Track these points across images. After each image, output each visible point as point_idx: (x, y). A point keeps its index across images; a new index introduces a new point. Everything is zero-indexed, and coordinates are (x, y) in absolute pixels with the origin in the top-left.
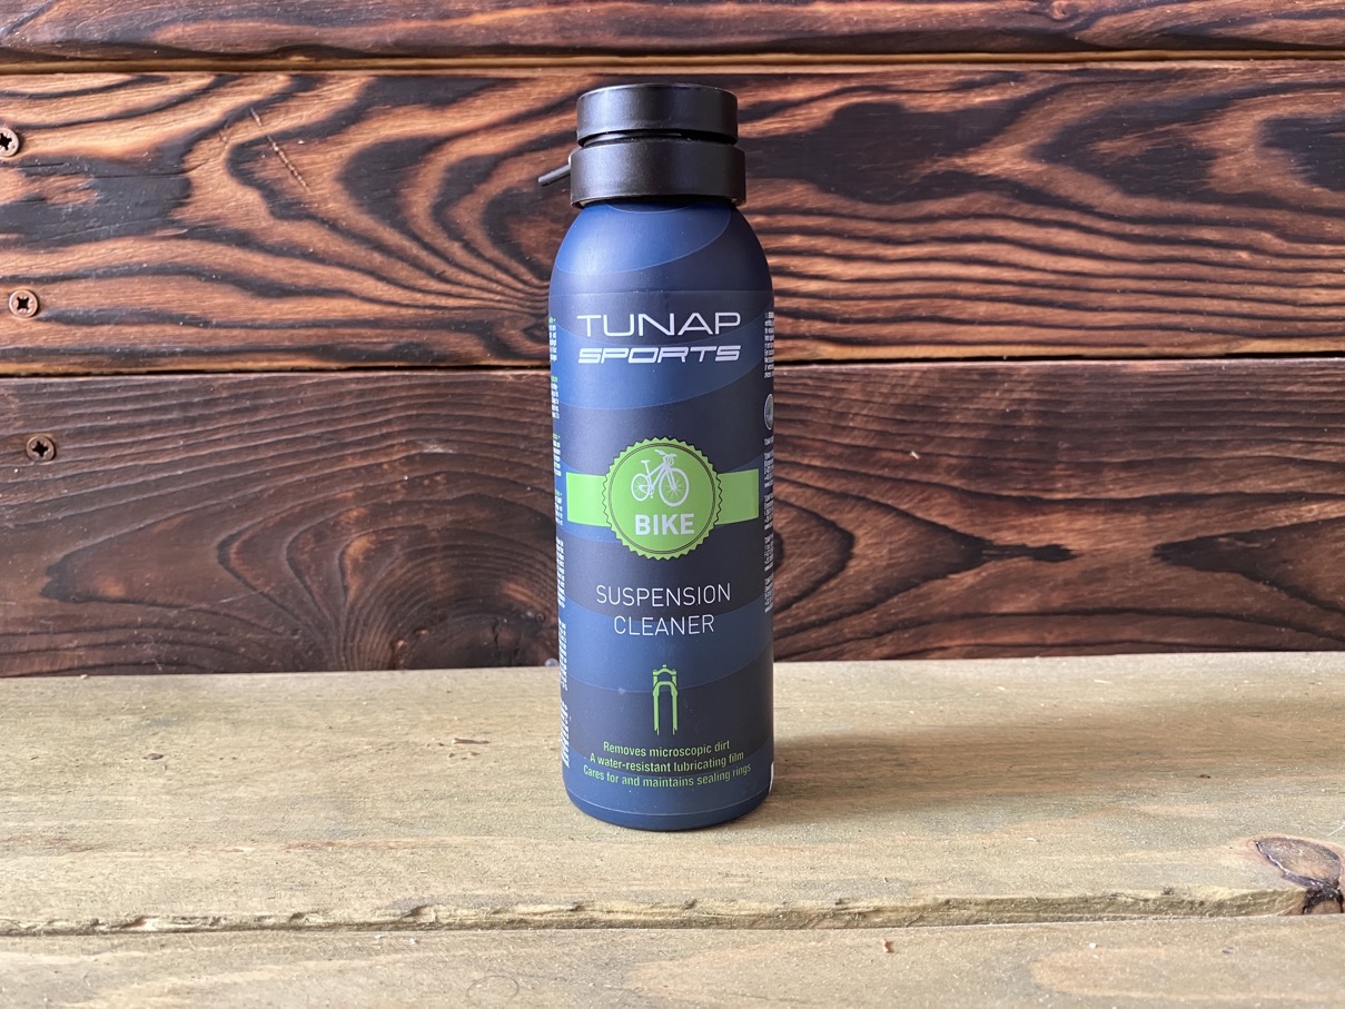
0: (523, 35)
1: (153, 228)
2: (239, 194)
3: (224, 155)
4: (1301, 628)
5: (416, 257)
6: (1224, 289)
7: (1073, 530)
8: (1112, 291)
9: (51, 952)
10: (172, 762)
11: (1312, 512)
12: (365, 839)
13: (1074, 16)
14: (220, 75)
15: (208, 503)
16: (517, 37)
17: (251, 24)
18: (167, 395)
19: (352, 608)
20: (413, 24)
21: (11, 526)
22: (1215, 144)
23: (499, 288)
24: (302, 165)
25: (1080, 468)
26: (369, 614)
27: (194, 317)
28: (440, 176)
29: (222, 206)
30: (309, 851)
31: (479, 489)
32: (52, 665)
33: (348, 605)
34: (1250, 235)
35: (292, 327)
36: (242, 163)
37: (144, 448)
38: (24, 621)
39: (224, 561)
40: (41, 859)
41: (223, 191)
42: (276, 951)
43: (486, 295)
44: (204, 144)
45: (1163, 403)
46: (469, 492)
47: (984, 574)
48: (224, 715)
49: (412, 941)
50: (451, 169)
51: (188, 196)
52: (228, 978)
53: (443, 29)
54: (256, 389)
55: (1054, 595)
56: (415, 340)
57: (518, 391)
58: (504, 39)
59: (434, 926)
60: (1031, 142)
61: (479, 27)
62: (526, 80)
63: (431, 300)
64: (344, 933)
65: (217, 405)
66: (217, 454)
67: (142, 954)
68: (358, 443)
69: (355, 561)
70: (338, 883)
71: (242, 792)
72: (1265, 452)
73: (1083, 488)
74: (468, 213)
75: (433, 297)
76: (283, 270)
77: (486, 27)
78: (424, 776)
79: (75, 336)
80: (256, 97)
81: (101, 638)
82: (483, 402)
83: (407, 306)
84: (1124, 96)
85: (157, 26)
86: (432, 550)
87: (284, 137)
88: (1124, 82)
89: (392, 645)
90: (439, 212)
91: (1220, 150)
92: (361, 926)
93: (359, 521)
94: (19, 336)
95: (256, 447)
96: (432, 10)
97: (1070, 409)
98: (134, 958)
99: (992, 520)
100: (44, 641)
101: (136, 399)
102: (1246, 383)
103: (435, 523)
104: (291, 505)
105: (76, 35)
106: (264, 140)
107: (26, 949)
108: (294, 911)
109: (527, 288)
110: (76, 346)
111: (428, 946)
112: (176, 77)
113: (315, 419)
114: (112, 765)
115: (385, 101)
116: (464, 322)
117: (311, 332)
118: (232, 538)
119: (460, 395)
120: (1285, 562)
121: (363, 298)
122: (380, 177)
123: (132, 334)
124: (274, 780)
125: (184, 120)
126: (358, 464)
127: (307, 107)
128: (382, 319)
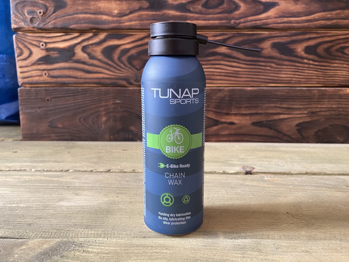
1: (69, 61)
2: (84, 55)
3: (81, 48)
5: (115, 67)
6: (265, 74)
7: (235, 119)
8: (243, 74)
10: (72, 153)
11: (282, 116)
12: (103, 162)
13: (236, 23)
14: (80, 34)
15: (77, 111)
16: (133, 27)
17: (86, 25)
20: (115, 25)
21: (43, 114)
23: (130, 72)
24: (95, 50)
25: (236, 107)
26: (106, 132)
27: (75, 77)
28: (119, 52)
29: (81, 57)
30: (94, 163)
32: (50, 139)
33: (102, 130)
34: (270, 64)
35: (93, 79)
36: (84, 49)
37: (66, 100)
38: (45, 131)
39: (80, 121)
41: (81, 54)
42: (88, 174)
43: (127, 74)
44: (78, 46)
45: (253, 96)
46: (125, 110)
47: (219, 127)
48: (80, 147)
49: (108, 173)
50: (121, 51)
51: (75, 55)
53: (120, 25)
54: (86, 90)
55: (232, 131)
56: (115, 82)
57: (133, 92)
58: (131, 27)
59: (112, 172)
62: (135, 35)
63: (118, 74)
65: (79, 93)
66: (79, 102)
67: (69, 173)
68: (104, 100)
69: (104, 122)
70: (98, 167)
72: (273, 105)
73: (238, 111)
74: (124, 59)
77: (128, 25)
80: (87, 37)
81: (58, 135)
82: (127, 93)
83: (113, 75)
84: (246, 38)
85: (70, 25)
86: (118, 120)
87: (91, 44)
88: (246, 35)
89: (110, 137)
90: (119, 58)
91: (264, 48)
92: (101, 172)
93: (104, 115)
94: (45, 80)
95: (86, 101)
96: (118, 22)
97: (235, 96)
99: (220, 117)
100: (48, 135)
101: (65, 92)
102: (269, 92)
103: (118, 115)
104: (92, 111)
105: (56, 26)
106: (88, 45)
108: (91, 170)
109: (135, 72)
110: (54, 82)
111: (110, 174)
112: (73, 34)
113: (96, 96)
114: (62, 153)
115: (110, 38)
116: (123, 79)
117: (96, 80)
118: (81, 117)
119: (123, 92)
120: (277, 126)
121: (105, 74)
122: (109, 52)
123: (64, 80)
124: (88, 155)
125: (74, 42)
126: (104, 104)
127: (96, 40)
128: (109, 78)
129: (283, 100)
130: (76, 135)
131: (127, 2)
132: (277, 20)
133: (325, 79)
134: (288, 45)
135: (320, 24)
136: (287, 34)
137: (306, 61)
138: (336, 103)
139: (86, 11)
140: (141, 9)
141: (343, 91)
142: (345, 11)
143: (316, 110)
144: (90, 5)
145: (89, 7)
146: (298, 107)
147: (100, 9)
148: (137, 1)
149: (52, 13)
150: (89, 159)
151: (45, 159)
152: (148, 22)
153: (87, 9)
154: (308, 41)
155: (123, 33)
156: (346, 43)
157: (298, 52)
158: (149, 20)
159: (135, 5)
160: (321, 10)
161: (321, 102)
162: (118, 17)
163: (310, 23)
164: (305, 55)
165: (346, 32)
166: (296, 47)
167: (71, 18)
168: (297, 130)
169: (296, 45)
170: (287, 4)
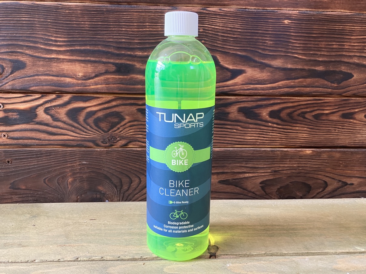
0: (101, 90)
1: (30, 122)
2: (46, 116)
3: (43, 109)
4: (245, 195)
5: (81, 128)
6: (231, 136)
9: (22, 266)
10: (37, 227)
11: (247, 175)
12: (70, 244)
14: (42, 95)
15: (41, 172)
16: (99, 90)
17: (48, 87)
18: (33, 152)
19: (70, 191)
20: (79, 88)
21: (3, 176)
22: (229, 111)
23: (97, 134)
24: (58, 111)
26: (73, 192)
27: (38, 139)
28: (85, 114)
29: (43, 119)
30: (61, 247)
31: (93, 170)
32: (11, 201)
33: (68, 190)
34: (236, 127)
36: (47, 111)
37: (29, 162)
38: (6, 193)
39: (45, 182)
40: (18, 249)
41: (43, 116)
42: (56, 266)
43: (94, 135)
44: (40, 107)
46: (91, 170)
48: (46, 214)
49: (76, 264)
50: (87, 113)
51: (37, 117)
52: (49, 271)
53: (85, 88)
54: (50, 152)
56: (81, 143)
57: (100, 152)
58: (97, 91)
59: (80, 261)
61: (92, 88)
62: (101, 97)
64: (66, 262)
65: (43, 154)
66: (43, 163)
67: (36, 266)
68: (70, 162)
69: (70, 183)
70: (65, 253)
71: (50, 234)
72: (238, 165)
74: (91, 121)
75: (84, 136)
76: (55, 130)
77: (93, 88)
78: (81, 230)
79: (15, 142)
80: (49, 99)
81: (21, 196)
82: (94, 154)
83: (79, 137)
85: (30, 87)
86: (84, 181)
87: (55, 106)
89: (77, 197)
90: (85, 120)
92: (69, 261)
93: (70, 176)
94: (4, 142)
95: (51, 162)
96: (83, 85)
98: (35, 267)
100: (10, 197)
101: (27, 153)
102: (235, 153)
103: (84, 176)
104: (57, 172)
105: (14, 88)
106: (51, 107)
107: (18, 265)
108: (59, 259)
109: (102, 134)
110: (15, 143)
111: (79, 265)
112: (34, 95)
113: (62, 157)
114: (26, 227)
115: (74, 100)
116: (90, 140)
117: (60, 142)
118: (46, 178)
119: (89, 153)
120: (242, 184)
121: (71, 136)
122: (73, 114)
123: (26, 141)
124: (55, 231)
125: (35, 103)
126: (70, 165)
127: (59, 101)
128: (74, 139)
129: (248, 160)
130: (41, 196)
131: (93, 65)
132: (243, 87)
133: (287, 141)
134: (254, 110)
135: (283, 91)
136: (253, 99)
137: (270, 124)
138: (297, 162)
140: (107, 72)
141: (303, 152)
142: (307, 79)
143: (279, 169)
144: (52, 67)
145: (50, 69)
146: (262, 166)
147: (63, 70)
148: (102, 63)
149: (9, 74)
150: (56, 239)
151: (8, 241)
152: (115, 85)
153: (49, 71)
154: (273, 106)
155: (89, 95)
156: (307, 108)
157: (263, 116)
158: (116, 84)
159: (101, 68)
160: (284, 78)
161: (283, 161)
162: (83, 80)
163: (275, 90)
164: (269, 119)
165: (308, 98)
166: (261, 111)
167: (30, 79)
168: (260, 187)
169: (261, 110)
170: (253, 72)
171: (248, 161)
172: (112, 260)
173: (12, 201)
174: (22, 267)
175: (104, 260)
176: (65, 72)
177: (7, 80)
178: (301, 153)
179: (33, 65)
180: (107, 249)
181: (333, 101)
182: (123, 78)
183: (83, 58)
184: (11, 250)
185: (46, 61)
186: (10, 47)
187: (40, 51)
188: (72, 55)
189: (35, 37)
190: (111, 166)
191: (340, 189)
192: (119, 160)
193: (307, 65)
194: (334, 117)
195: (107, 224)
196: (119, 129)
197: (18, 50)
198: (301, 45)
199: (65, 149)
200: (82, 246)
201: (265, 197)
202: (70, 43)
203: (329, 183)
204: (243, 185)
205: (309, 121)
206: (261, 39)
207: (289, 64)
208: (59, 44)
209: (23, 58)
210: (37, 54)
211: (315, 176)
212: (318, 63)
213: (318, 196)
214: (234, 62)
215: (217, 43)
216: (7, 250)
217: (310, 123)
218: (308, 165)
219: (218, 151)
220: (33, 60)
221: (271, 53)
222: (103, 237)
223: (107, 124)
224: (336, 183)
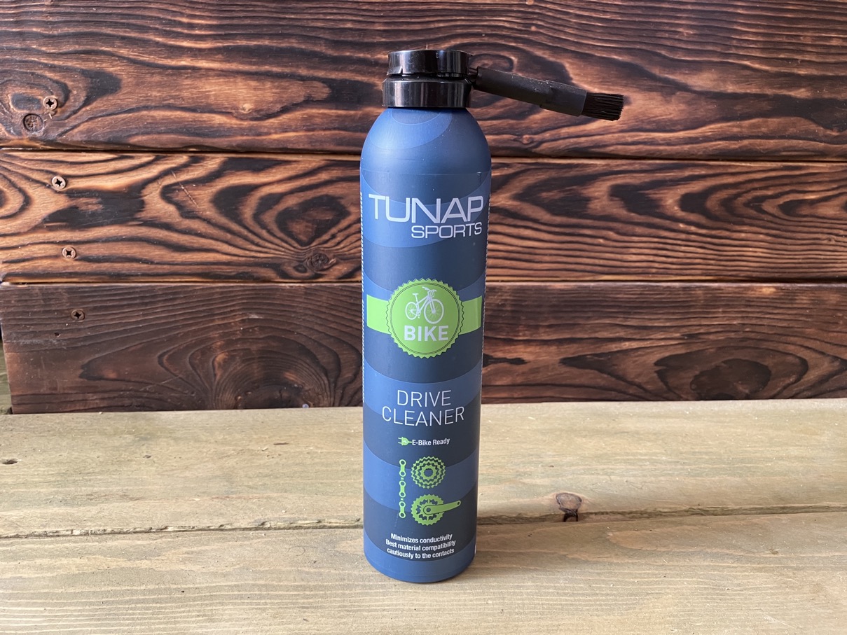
0: (294, 144)
1: (128, 221)
2: (166, 207)
3: (159, 190)
4: (620, 392)
5: (247, 236)
6: (592, 254)
7: (525, 352)
8: (546, 255)
9: (139, 540)
10: (155, 459)
11: (626, 345)
12: (241, 495)
13: (532, 142)
14: (157, 156)
15: (154, 339)
16: (291, 145)
17: (172, 136)
18: (133, 293)
19: (218, 383)
20: (245, 138)
21: (65, 348)
22: (590, 195)
23: (283, 250)
24: (194, 195)
25: (529, 327)
26: (225, 386)
27: (146, 260)
28: (257, 201)
29: (158, 212)
30: (221, 500)
31: (274, 334)
32: (84, 407)
33: (216, 382)
34: (604, 233)
35: (191, 264)
36: (167, 194)
37: (124, 315)
38: (71, 388)
39: (161, 363)
40: (121, 504)
41: (159, 205)
42: (217, 539)
43: (277, 252)
44: (150, 185)
45: (566, 301)
46: (270, 334)
47: (489, 369)
48: (169, 435)
49: (263, 535)
50: (262, 198)
51: (143, 208)
52: (203, 548)
53: (258, 140)
54: (175, 291)
55: (518, 378)
56: (246, 271)
57: (291, 293)
58: (285, 146)
59: (269, 529)
60: (514, 192)
61: (275, 140)
62: (295, 161)
63: (253, 254)
64: (238, 532)
65: (157, 297)
66: (157, 318)
67: (172, 540)
68: (220, 314)
69: (219, 364)
70: (234, 513)
71: (187, 474)
72: (607, 321)
73: (531, 335)
74: (269, 217)
75: (255, 253)
76: (186, 240)
77: (277, 140)
78: (258, 466)
79: (94, 267)
80: (173, 165)
81: (106, 395)
82: (276, 297)
83: (242, 256)
84: (553, 174)
85: (130, 136)
86: (253, 359)
87: (186, 183)
88: (553, 169)
89: (236, 398)
90: (256, 217)
91: (592, 197)
92: (244, 529)
93: (221, 347)
94: (67, 267)
95: (175, 315)
96: (253, 132)
97: (526, 303)
98: (169, 542)
99: (492, 347)
100: (80, 397)
101: (120, 294)
102: (600, 293)
103: (254, 348)
104: (190, 340)
105: (92, 139)
106: (177, 184)
107: (129, 539)
108: (221, 524)
109: (295, 250)
110: (92, 271)
111: (269, 536)
112: (138, 156)
113: (201, 304)
114: (131, 461)
115: (231, 169)
116: (268, 264)
117: (199, 267)
118: (164, 354)
119: (266, 294)
120: (614, 365)
121: (223, 253)
122: (229, 201)
123: (118, 266)
124: (199, 468)
125: (141, 175)
126: (220, 322)
127: (197, 170)
128: (231, 262)
129: (630, 311)
130: (153, 395)
131: (276, 84)
132: (624, 137)
133: (720, 265)
134: (647, 192)
135: (714, 148)
136: (644, 167)
137: (682, 225)
138: (740, 315)
139: (172, 101)
140: (309, 102)
141: (755, 291)
142: (769, 119)
143: (699, 329)
144: (181, 87)
145: (177, 94)
146: (662, 325)
147: (208, 97)
148: (299, 80)
149: (81, 104)
150: (205, 484)
151: (95, 489)
152: (328, 132)
153: (173, 97)
154: (687, 184)
155: (266, 156)
156: (766, 188)
157: (666, 205)
158: (330, 129)
159: (297, 91)
160: (718, 117)
161: (708, 313)
162: (252, 119)
163: (695, 146)
164: (681, 214)
165: (769, 165)
166: (662, 195)
167: (130, 117)
168: (656, 372)
169: (661, 192)
170: (647, 102)
171: (629, 313)
172: (342, 527)
173: (87, 408)
174: (139, 542)
175: (324, 527)
176: (212, 100)
177: (76, 118)
178: (751, 294)
179: (137, 85)
180: (326, 504)
181: (827, 171)
182: (346, 116)
183: (254, 68)
184: (106, 508)
185: (167, 75)
186: (84, 41)
187: (154, 51)
188: (228, 59)
189: (143, 17)
190: (317, 323)
191: (835, 377)
192: (333, 310)
193: (771, 86)
194: (829, 210)
195: (317, 452)
196: (334, 236)
197: (102, 46)
198: (760, 39)
199: (208, 284)
200: (268, 498)
201: (665, 395)
202: (223, 32)
203: (811, 363)
204: (616, 367)
205: (770, 218)
206: (667, 24)
207: (729, 83)
208: (197, 32)
209: (113, 66)
210: (145, 58)
211: (781, 347)
212: (797, 81)
213: (785, 393)
214: (603, 78)
215: (565, 33)
216: (98, 507)
217: (772, 222)
218: (765, 322)
219: (561, 290)
220: (137, 72)
221: (689, 56)
222: (312, 479)
223: (306, 227)
224: (826, 364)
